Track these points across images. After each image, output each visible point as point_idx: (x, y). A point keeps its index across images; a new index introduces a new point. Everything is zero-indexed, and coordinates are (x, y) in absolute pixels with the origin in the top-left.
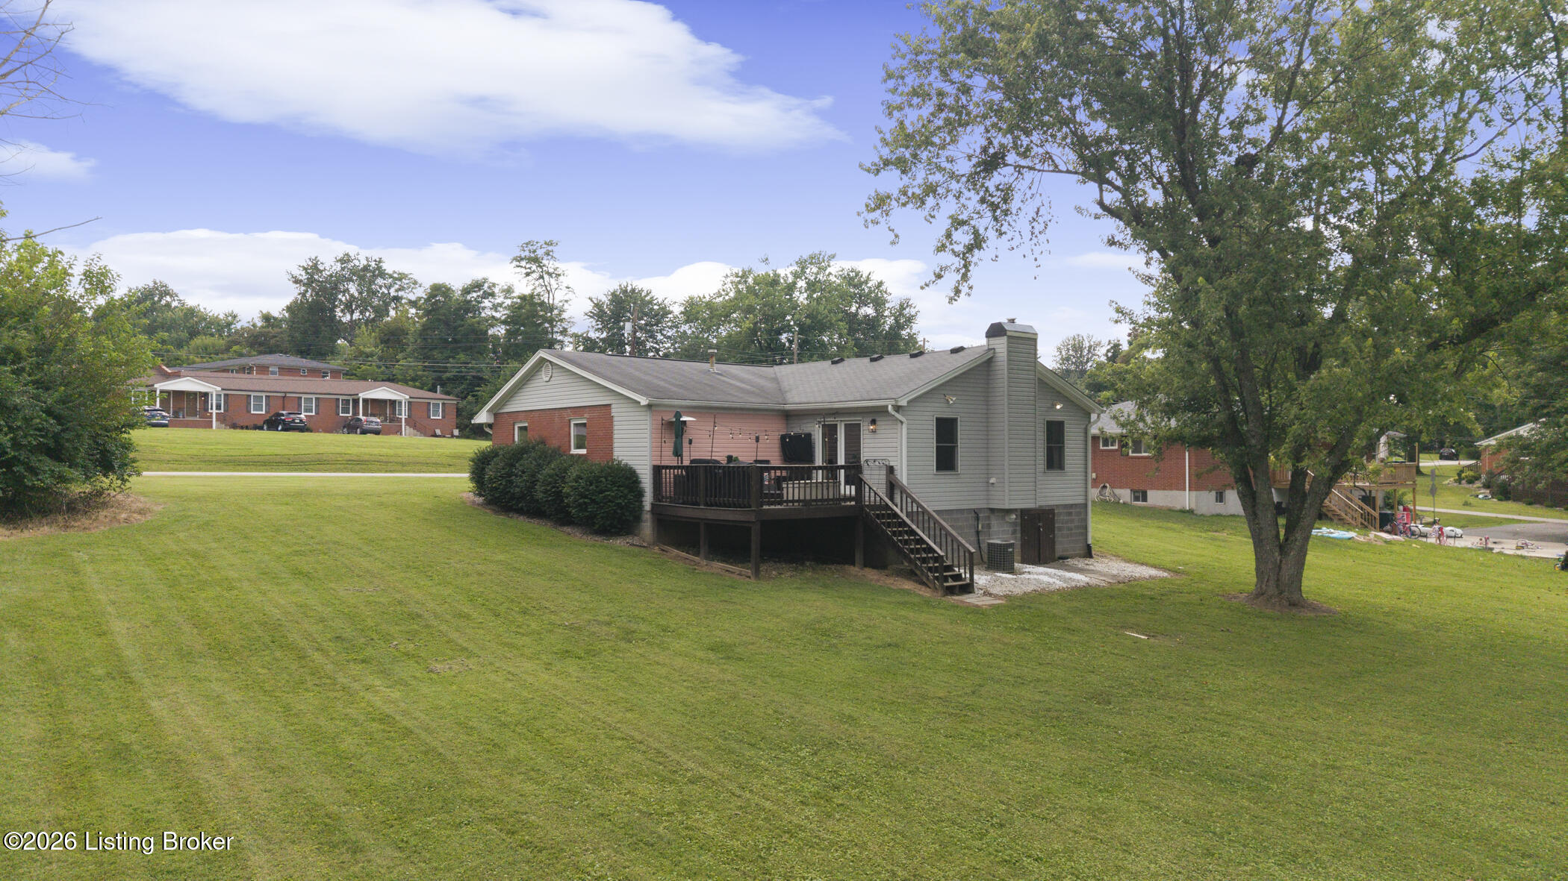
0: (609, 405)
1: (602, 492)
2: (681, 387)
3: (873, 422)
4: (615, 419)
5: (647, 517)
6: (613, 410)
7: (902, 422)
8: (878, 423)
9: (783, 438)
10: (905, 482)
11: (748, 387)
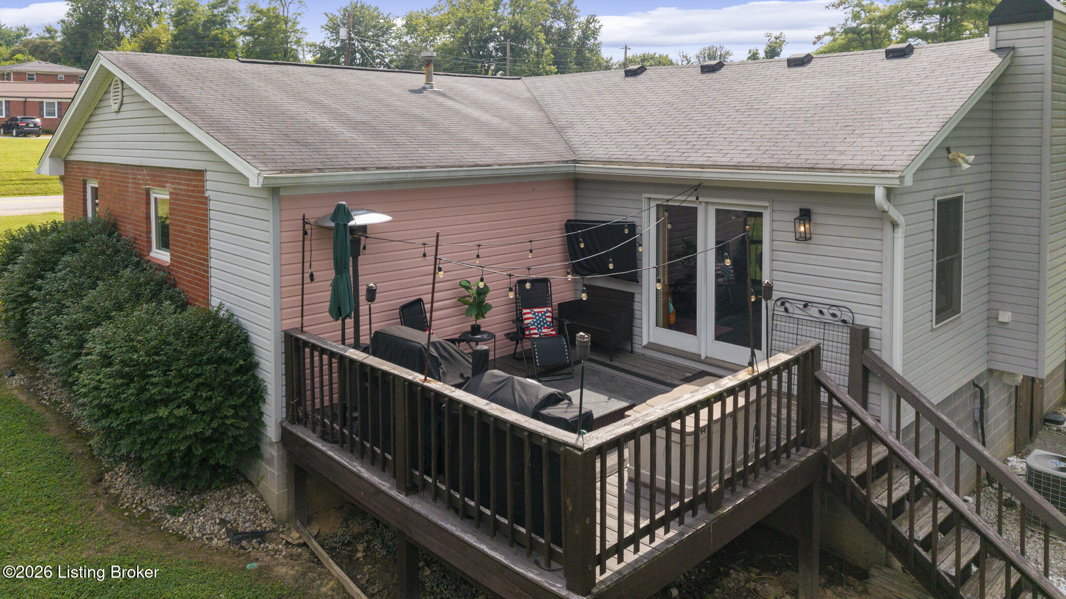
0: (200, 173)
1: (153, 404)
2: (356, 125)
3: (805, 215)
4: (212, 205)
5: (272, 450)
6: (209, 185)
7: (894, 225)
8: (816, 218)
9: (570, 226)
10: (897, 365)
11: (496, 121)
